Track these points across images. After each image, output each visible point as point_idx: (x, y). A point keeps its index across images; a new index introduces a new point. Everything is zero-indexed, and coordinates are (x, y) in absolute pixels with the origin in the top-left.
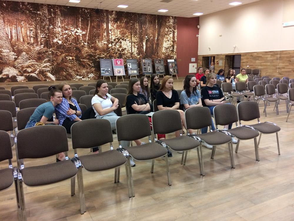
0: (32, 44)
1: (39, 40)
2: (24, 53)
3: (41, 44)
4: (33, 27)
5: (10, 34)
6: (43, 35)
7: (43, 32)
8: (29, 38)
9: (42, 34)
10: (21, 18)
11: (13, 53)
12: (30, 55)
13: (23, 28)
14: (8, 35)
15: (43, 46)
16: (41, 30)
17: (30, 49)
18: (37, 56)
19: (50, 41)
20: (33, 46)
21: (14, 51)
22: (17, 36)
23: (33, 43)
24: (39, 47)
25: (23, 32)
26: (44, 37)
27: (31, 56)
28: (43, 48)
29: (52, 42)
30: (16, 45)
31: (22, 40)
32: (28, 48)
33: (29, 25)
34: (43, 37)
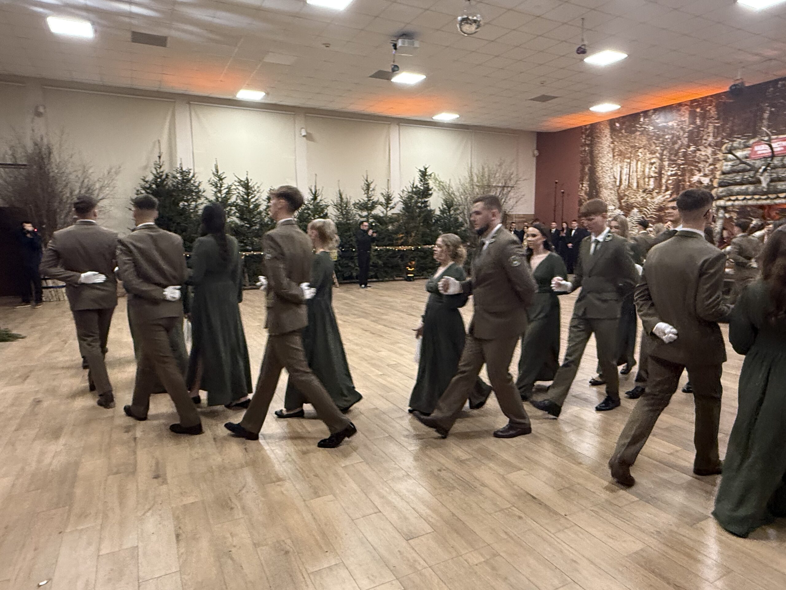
0: (650, 192)
1: (664, 181)
2: (635, 210)
3: (667, 190)
4: (657, 157)
5: (618, 178)
6: (672, 171)
7: (673, 164)
8: (647, 180)
9: (671, 169)
10: (639, 144)
11: (619, 210)
12: (644, 214)
13: (639, 163)
14: (615, 178)
15: (669, 192)
16: (670, 160)
17: (647, 202)
18: (656, 215)
19: (684, 181)
20: (651, 194)
21: (621, 208)
22: (629, 179)
23: (653, 190)
24: (661, 196)
25: (639, 170)
26: (675, 175)
27: (646, 216)
28: (668, 196)
29: (690, 181)
30: (625, 195)
31: (635, 185)
32: (643, 200)
33: (651, 153)
34: (672, 175)
